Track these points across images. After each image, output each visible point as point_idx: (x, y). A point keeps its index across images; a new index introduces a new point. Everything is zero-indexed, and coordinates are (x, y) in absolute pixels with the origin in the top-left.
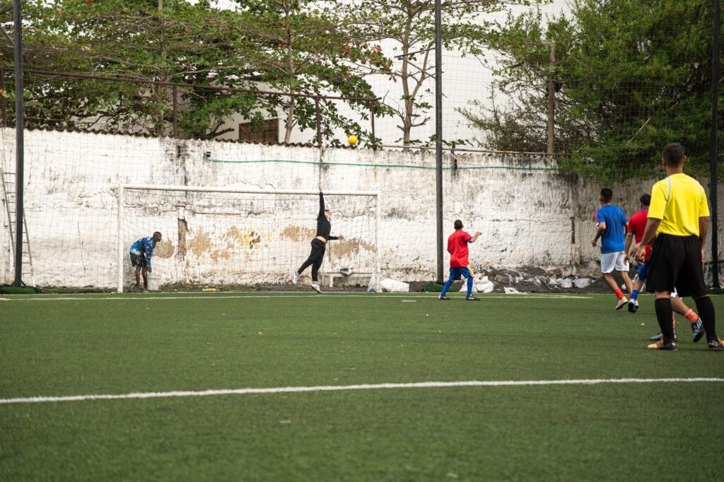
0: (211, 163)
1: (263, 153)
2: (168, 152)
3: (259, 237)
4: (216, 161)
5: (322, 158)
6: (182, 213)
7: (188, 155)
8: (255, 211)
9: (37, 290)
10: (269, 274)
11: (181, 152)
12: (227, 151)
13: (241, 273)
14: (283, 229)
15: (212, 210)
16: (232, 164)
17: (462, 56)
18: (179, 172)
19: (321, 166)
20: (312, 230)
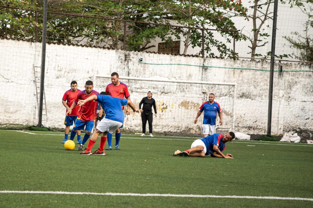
0: (143, 65)
1: (171, 60)
2: (120, 58)
3: (167, 106)
4: (145, 64)
5: (204, 63)
7: (130, 60)
8: (165, 91)
9: (49, 129)
10: (171, 127)
11: (127, 58)
12: (152, 58)
14: (181, 102)
15: (142, 90)
16: (154, 65)
17: (291, 7)
18: (125, 69)
19: (203, 68)
20: (196, 103)
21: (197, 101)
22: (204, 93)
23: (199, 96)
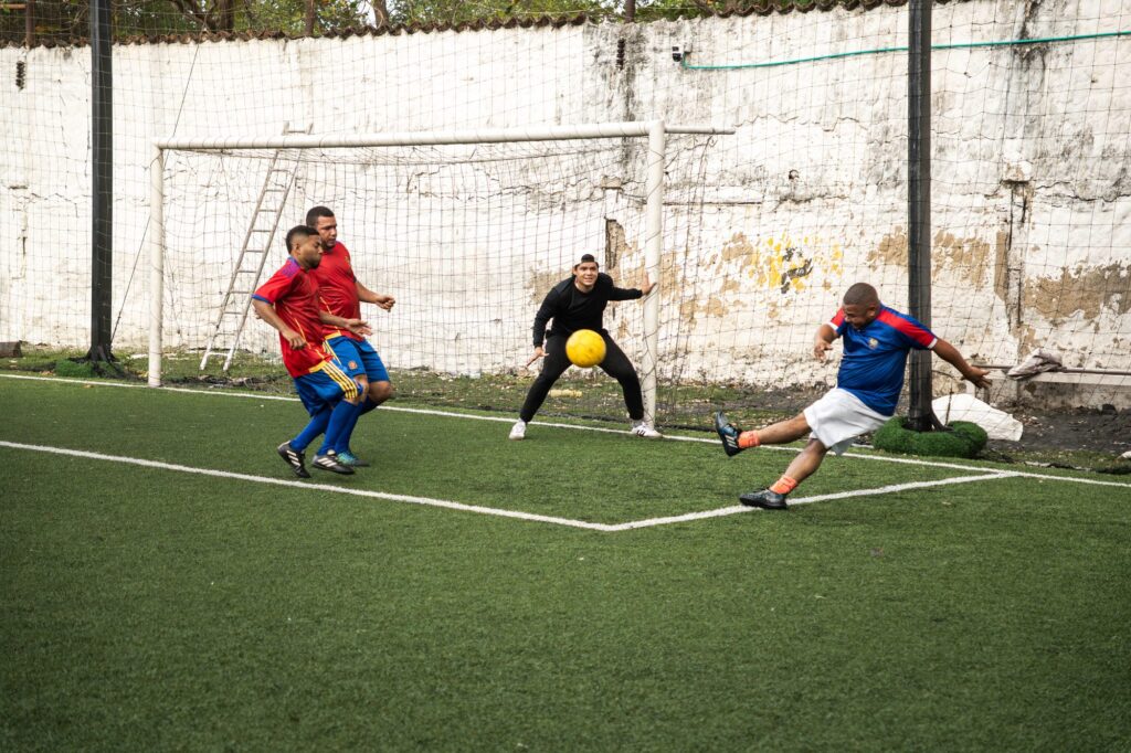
0: (698, 76)
1: (842, 36)
2: (599, 59)
3: (808, 262)
4: (709, 69)
5: (1030, 26)
6: (615, 206)
7: (642, 60)
8: (800, 193)
11: (626, 56)
12: (742, 40)
13: (754, 356)
14: (879, 239)
15: (688, 195)
16: (750, 73)
18: (613, 104)
19: (1016, 52)
20: (968, 241)
21: (972, 229)
22: (1014, 185)
23: (979, 201)
